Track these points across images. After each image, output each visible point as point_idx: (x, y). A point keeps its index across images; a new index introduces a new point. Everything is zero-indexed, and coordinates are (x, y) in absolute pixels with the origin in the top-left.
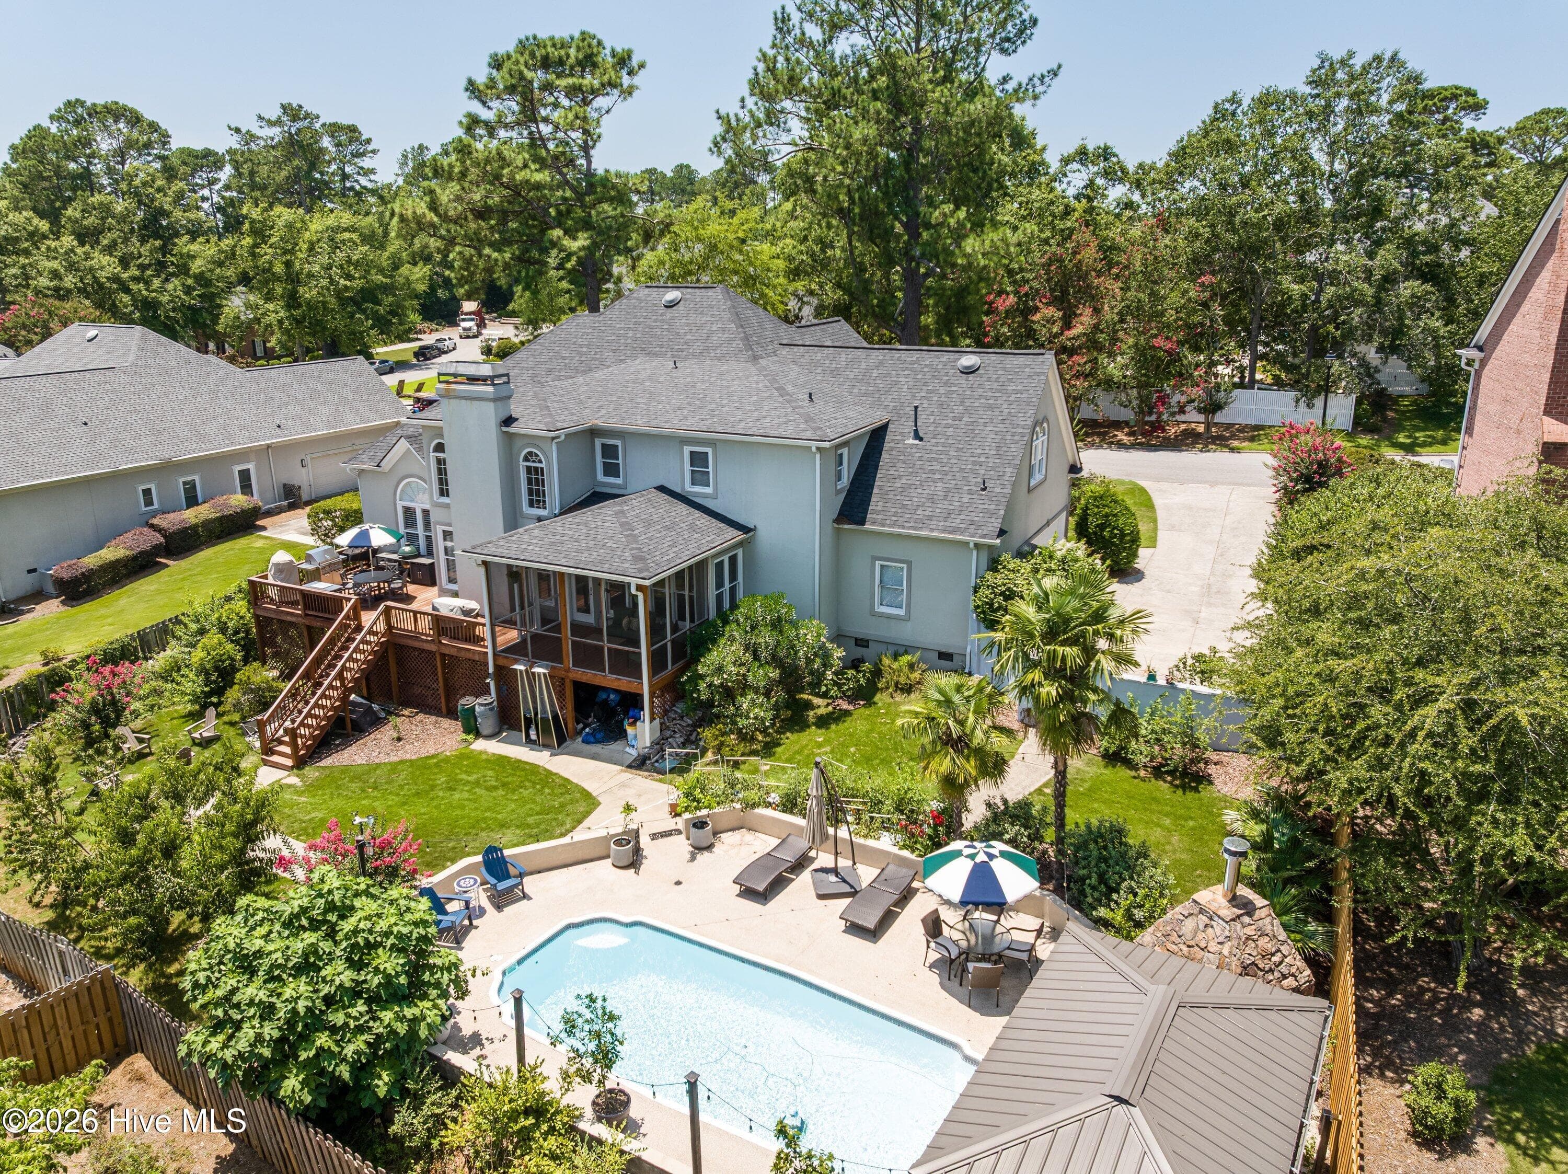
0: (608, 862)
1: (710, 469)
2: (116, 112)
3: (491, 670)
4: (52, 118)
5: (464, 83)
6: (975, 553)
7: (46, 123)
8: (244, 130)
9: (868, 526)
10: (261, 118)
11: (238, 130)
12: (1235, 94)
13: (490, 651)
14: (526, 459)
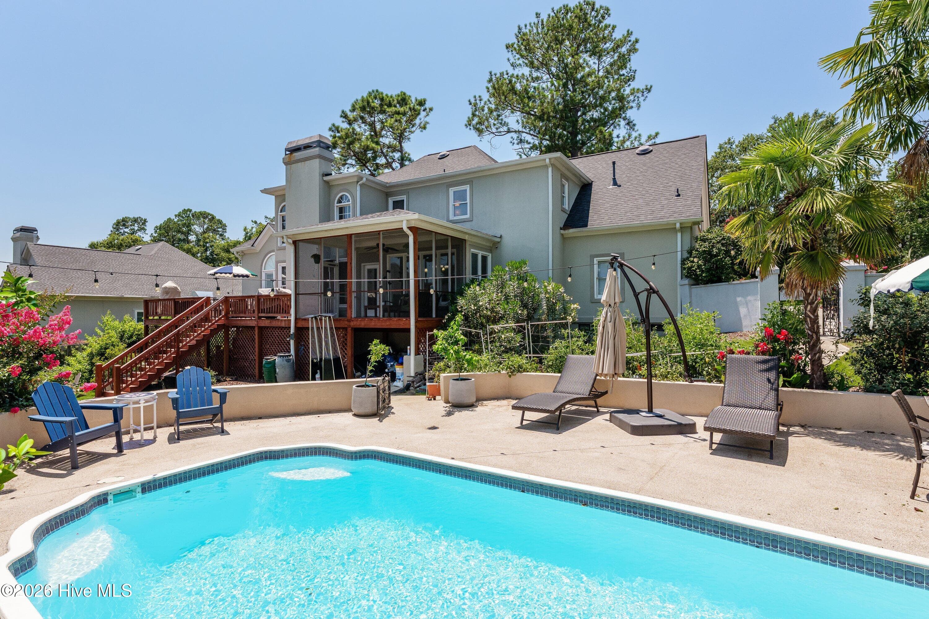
0: (351, 414)
1: (468, 201)
2: (204, 215)
3: (292, 331)
4: (176, 216)
5: (340, 113)
6: (679, 235)
7: (173, 217)
8: (258, 223)
9: (589, 227)
10: (266, 217)
11: (256, 222)
12: (729, 140)
13: (292, 318)
14: (339, 202)
